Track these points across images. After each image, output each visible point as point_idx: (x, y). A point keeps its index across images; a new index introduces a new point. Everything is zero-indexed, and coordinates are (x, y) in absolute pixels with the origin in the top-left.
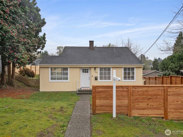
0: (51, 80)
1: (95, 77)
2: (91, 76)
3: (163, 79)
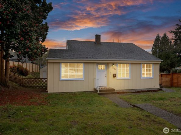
1: (114, 74)
2: (109, 73)
3: (172, 76)
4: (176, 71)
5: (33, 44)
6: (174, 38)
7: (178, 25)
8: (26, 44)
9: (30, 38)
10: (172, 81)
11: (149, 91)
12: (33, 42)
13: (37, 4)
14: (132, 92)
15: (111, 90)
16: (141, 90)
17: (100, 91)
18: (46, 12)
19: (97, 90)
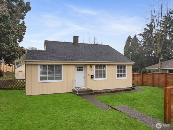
0: (41, 80)
1: (91, 76)
2: (87, 74)
3: (142, 75)
4: (145, 71)
5: (10, 46)
6: (143, 40)
7: (146, 29)
8: (2, 46)
9: (7, 40)
10: (142, 80)
11: (124, 90)
12: (10, 45)
13: (13, 2)
14: (108, 92)
15: (89, 91)
16: (116, 90)
17: (79, 92)
18: (23, 12)
19: (76, 92)
